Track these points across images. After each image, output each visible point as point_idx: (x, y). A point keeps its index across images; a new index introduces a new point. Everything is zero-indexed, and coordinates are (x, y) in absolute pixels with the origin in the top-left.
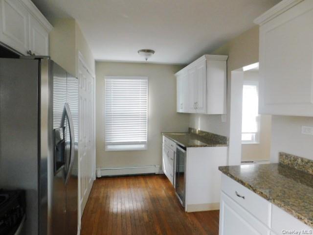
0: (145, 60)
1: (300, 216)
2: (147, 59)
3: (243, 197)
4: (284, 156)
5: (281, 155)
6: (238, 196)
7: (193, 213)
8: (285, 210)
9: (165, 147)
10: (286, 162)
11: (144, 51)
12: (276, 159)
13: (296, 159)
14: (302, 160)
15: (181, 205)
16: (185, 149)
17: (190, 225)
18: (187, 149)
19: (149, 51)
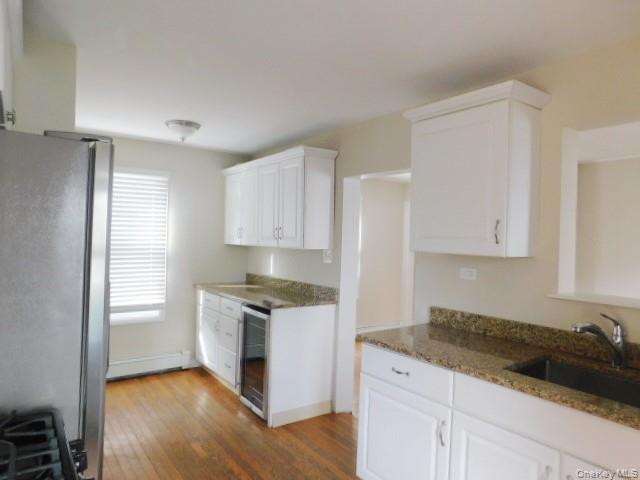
0: (180, 140)
1: (495, 377)
2: (183, 139)
3: (407, 374)
4: (437, 312)
5: (433, 310)
6: (399, 373)
7: (284, 427)
8: (475, 376)
9: (204, 313)
10: (441, 319)
11: (180, 122)
12: (425, 318)
13: (453, 314)
14: (463, 315)
15: (259, 417)
16: (267, 312)
17: (286, 448)
18: (273, 312)
19: (189, 124)
